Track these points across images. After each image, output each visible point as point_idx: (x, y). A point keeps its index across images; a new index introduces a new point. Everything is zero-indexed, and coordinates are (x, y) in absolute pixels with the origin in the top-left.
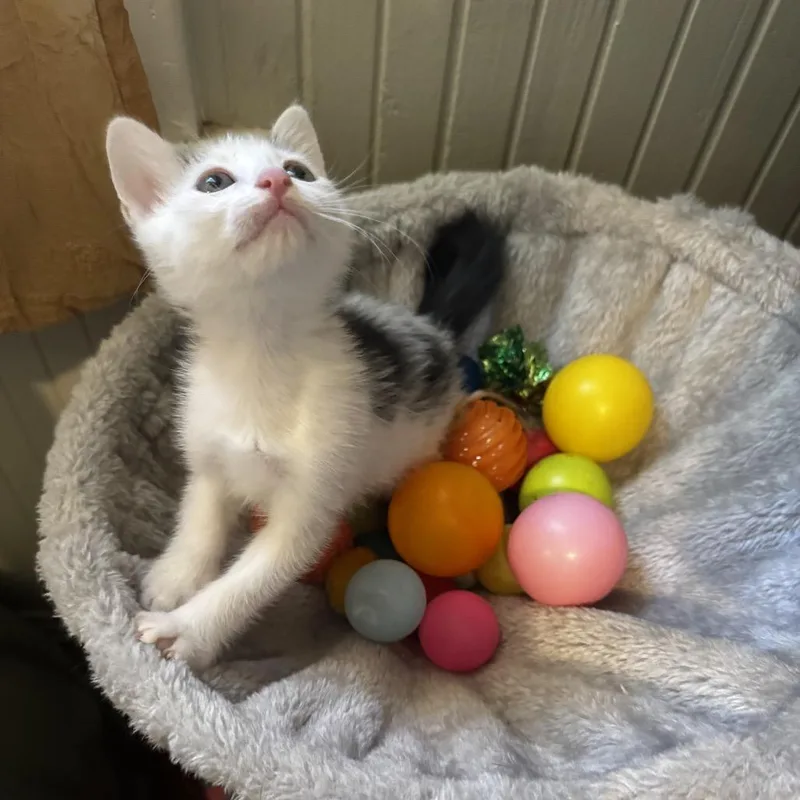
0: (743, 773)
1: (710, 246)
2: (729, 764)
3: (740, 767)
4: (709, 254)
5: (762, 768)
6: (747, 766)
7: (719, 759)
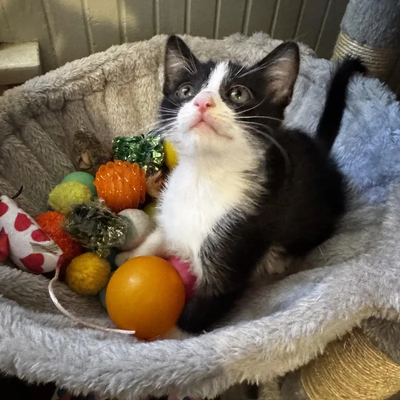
0: (366, 278)
1: (254, 51)
2: (357, 276)
3: (363, 276)
4: (254, 54)
5: (375, 272)
6: (366, 274)
7: (350, 275)
